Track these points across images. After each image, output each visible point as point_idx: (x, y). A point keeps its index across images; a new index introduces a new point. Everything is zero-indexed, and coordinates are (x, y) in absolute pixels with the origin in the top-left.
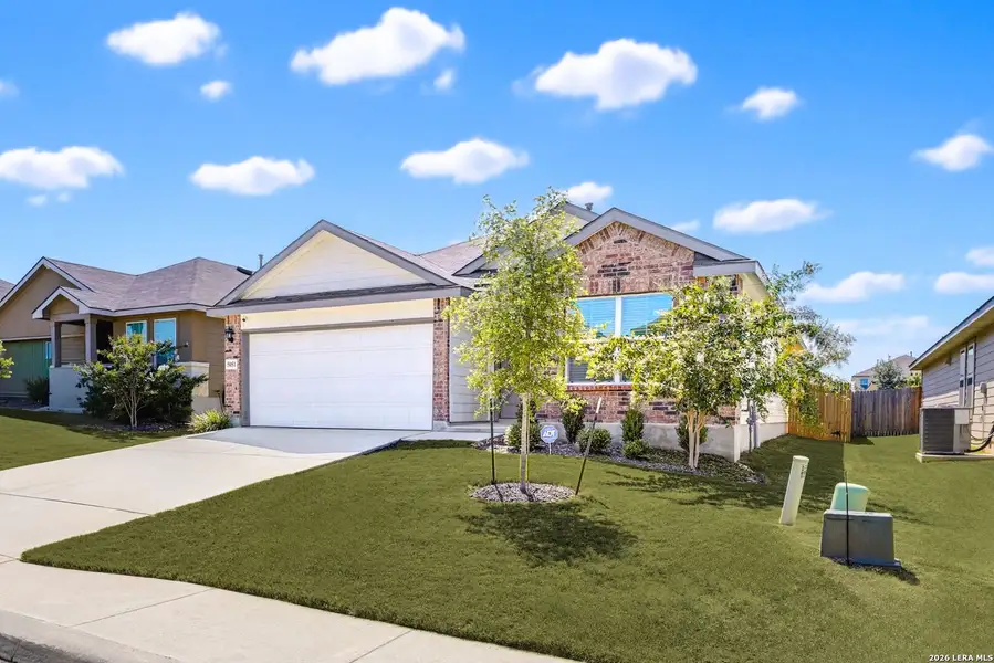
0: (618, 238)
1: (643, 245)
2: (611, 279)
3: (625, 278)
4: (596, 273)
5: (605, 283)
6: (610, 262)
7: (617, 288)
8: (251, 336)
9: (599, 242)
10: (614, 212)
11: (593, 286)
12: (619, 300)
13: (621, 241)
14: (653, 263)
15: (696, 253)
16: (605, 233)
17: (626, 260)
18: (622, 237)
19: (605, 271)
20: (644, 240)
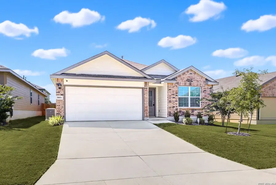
0: (190, 73)
1: (196, 75)
2: (189, 82)
3: (192, 82)
4: (186, 80)
5: (188, 83)
6: (189, 78)
7: (190, 85)
8: (66, 87)
9: (186, 73)
10: (192, 67)
11: (185, 84)
12: (190, 87)
13: (191, 74)
14: (198, 80)
15: (206, 79)
16: (188, 72)
17: (192, 78)
18: (191, 73)
19: (188, 80)
20: (196, 74)
